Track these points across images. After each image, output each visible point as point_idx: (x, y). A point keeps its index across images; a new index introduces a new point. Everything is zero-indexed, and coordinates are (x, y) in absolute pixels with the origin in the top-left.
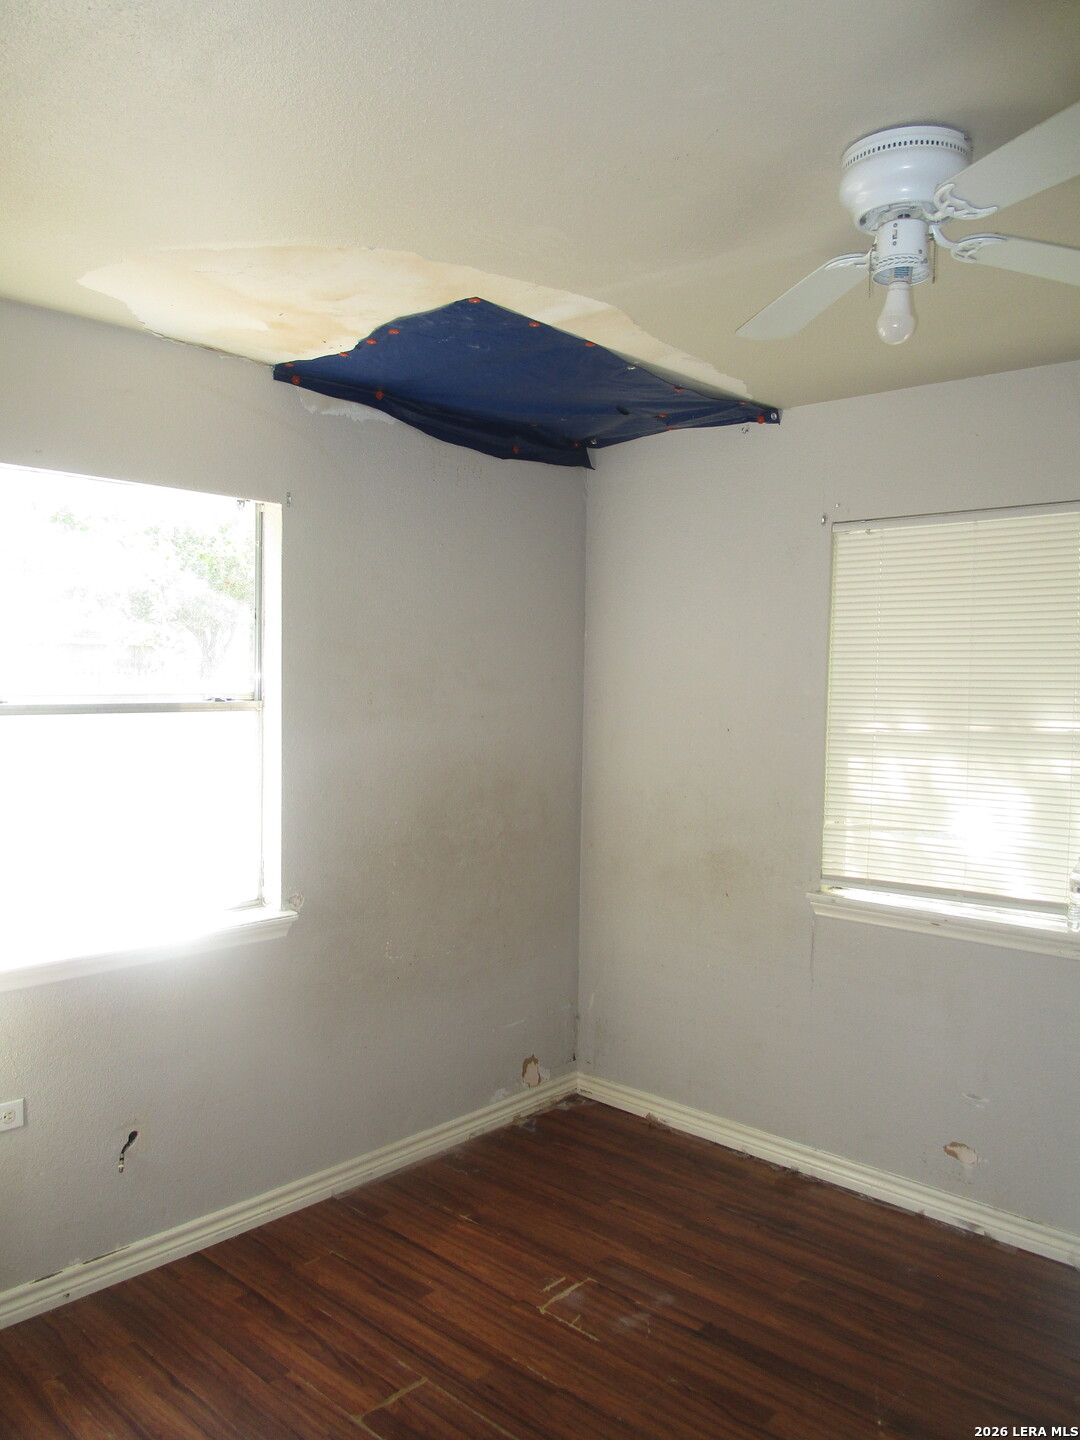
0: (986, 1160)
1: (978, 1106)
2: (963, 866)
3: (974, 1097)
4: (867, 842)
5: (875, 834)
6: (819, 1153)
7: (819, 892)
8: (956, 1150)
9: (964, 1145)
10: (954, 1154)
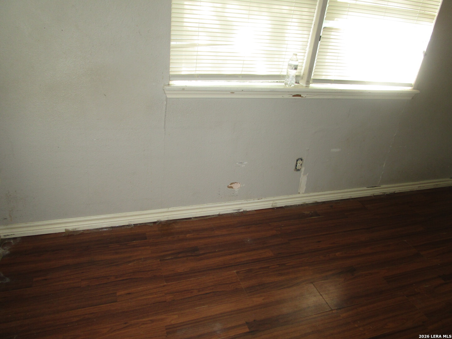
0: (244, 185)
1: (243, 166)
2: (242, 62)
3: (241, 163)
4: (195, 53)
5: (200, 49)
6: (171, 209)
7: (169, 85)
8: (232, 185)
9: (236, 183)
10: (232, 187)
